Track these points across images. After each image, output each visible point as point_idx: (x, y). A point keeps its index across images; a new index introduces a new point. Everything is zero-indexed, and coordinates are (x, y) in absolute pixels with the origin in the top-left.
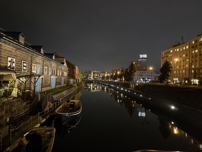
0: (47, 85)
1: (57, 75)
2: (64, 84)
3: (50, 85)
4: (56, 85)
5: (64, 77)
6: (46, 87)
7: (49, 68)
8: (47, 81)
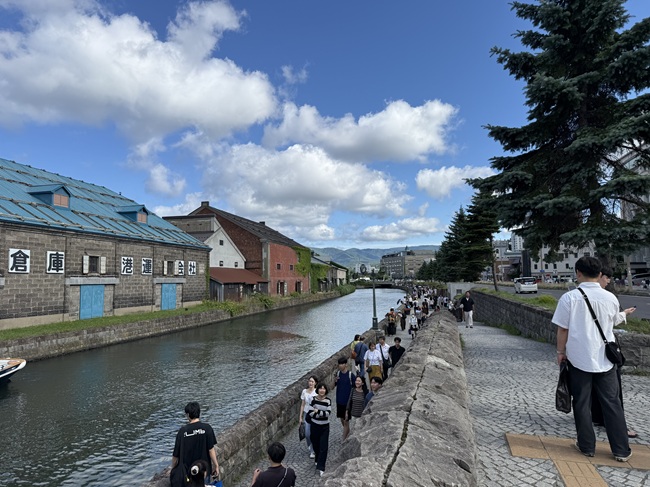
0: (40, 309)
1: (115, 273)
2: (182, 301)
3: (64, 307)
4: (114, 307)
5: (177, 276)
6: (35, 315)
7: (49, 253)
8: (35, 295)
